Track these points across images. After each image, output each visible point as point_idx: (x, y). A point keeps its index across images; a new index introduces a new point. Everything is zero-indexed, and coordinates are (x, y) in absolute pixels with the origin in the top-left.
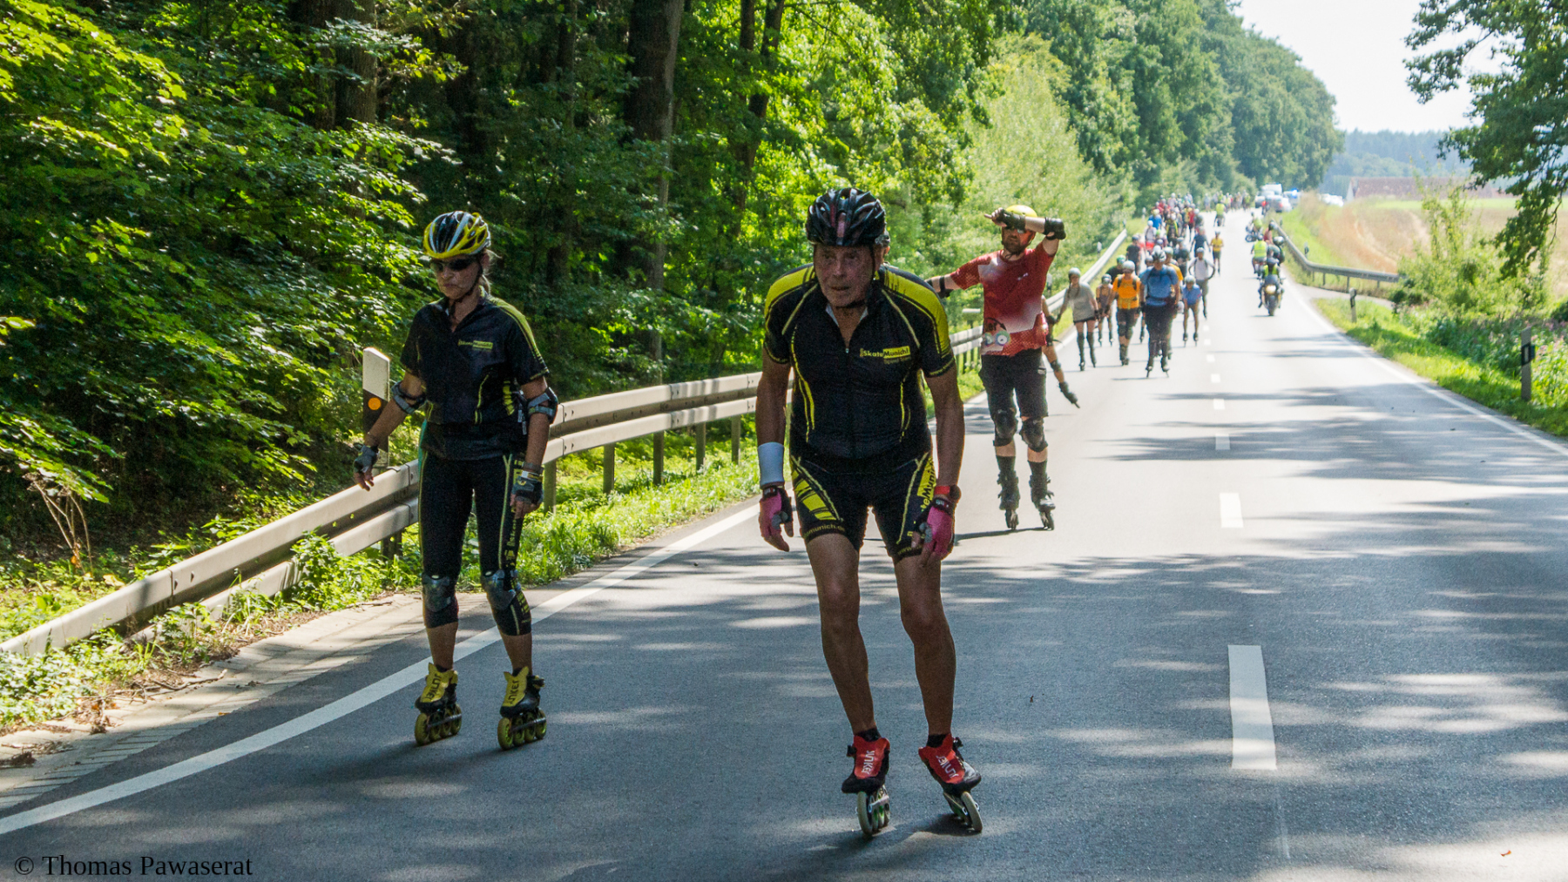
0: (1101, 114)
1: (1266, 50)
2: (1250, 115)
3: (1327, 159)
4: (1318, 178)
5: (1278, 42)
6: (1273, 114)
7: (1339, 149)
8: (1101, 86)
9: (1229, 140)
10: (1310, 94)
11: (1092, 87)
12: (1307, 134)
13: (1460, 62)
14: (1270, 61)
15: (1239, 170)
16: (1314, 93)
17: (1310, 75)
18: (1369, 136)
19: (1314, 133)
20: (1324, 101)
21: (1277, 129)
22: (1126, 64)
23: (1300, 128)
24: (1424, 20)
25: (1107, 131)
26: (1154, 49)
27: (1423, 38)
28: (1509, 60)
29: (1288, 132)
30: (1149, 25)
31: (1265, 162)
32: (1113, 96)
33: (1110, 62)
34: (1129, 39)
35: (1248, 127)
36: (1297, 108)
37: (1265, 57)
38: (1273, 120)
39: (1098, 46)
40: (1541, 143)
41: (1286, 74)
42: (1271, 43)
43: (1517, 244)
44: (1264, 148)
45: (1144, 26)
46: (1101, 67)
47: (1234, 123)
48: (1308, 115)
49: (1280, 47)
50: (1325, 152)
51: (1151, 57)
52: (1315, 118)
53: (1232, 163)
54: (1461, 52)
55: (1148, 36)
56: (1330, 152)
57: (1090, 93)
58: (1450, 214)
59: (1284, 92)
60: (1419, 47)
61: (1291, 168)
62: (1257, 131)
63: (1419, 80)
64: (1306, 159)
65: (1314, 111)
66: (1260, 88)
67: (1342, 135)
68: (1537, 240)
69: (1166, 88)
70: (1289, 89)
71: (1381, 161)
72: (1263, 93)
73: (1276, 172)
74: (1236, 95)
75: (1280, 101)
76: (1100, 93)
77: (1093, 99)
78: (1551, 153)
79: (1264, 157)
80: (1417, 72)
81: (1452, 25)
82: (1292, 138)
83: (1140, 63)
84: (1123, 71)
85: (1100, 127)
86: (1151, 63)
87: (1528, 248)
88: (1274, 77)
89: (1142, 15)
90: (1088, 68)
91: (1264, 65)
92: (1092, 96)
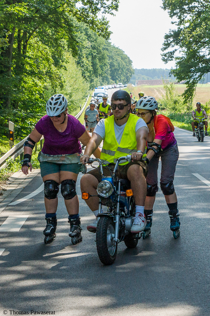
0: (85, 66)
1: (116, 50)
2: (114, 66)
3: (131, 76)
4: (129, 80)
5: (119, 48)
6: (119, 65)
7: (133, 73)
8: (84, 60)
9: (109, 72)
10: (127, 60)
11: (83, 60)
12: (126, 70)
13: (173, 54)
14: (118, 53)
15: (111, 79)
16: (128, 60)
17: (127, 56)
18: (139, 70)
19: (128, 70)
20: (130, 62)
21: (120, 69)
22: (89, 54)
23: (125, 69)
24: (165, 44)
25: (86, 70)
26: (95, 51)
27: (165, 49)
28: (184, 53)
29: (122, 70)
30: (94, 45)
31: (117, 77)
32: (87, 62)
33: (86, 54)
34: (90, 49)
35: (113, 68)
36: (124, 64)
37: (117, 52)
38: (119, 67)
39: (83, 50)
40: (192, 72)
41: (121, 55)
42: (117, 48)
43: (187, 96)
44: (117, 73)
45: (93, 45)
46: (84, 55)
47: (110, 68)
48: (126, 65)
49: (119, 49)
50: (130, 74)
51: (95, 53)
52: (128, 66)
53: (109, 77)
54: (174, 52)
55: (94, 48)
56: (131, 74)
57: (82, 62)
58: (170, 89)
59: (121, 60)
60: (164, 51)
61: (123, 78)
62: (115, 69)
63: (164, 58)
64: (126, 76)
65: (128, 65)
66: (116, 59)
67: (134, 70)
68: (191, 95)
69: (98, 60)
70: (122, 59)
71: (142, 76)
72: (116, 60)
73: (119, 79)
74: (111, 61)
75: (120, 62)
76: (84, 62)
77: (83, 63)
78: (194, 75)
79: (117, 76)
80: (164, 57)
81: (171, 46)
82: (123, 71)
83: (92, 54)
84: (89, 56)
85: (85, 70)
86: (94, 54)
87: (189, 97)
88: (119, 56)
89: (92, 43)
90: (82, 55)
91: (116, 54)
92: (83, 62)
